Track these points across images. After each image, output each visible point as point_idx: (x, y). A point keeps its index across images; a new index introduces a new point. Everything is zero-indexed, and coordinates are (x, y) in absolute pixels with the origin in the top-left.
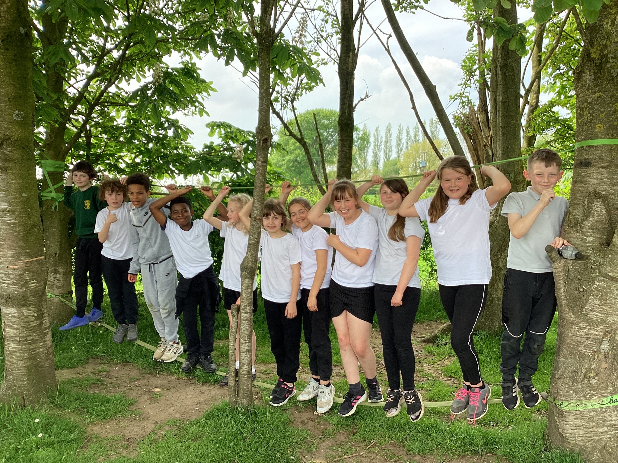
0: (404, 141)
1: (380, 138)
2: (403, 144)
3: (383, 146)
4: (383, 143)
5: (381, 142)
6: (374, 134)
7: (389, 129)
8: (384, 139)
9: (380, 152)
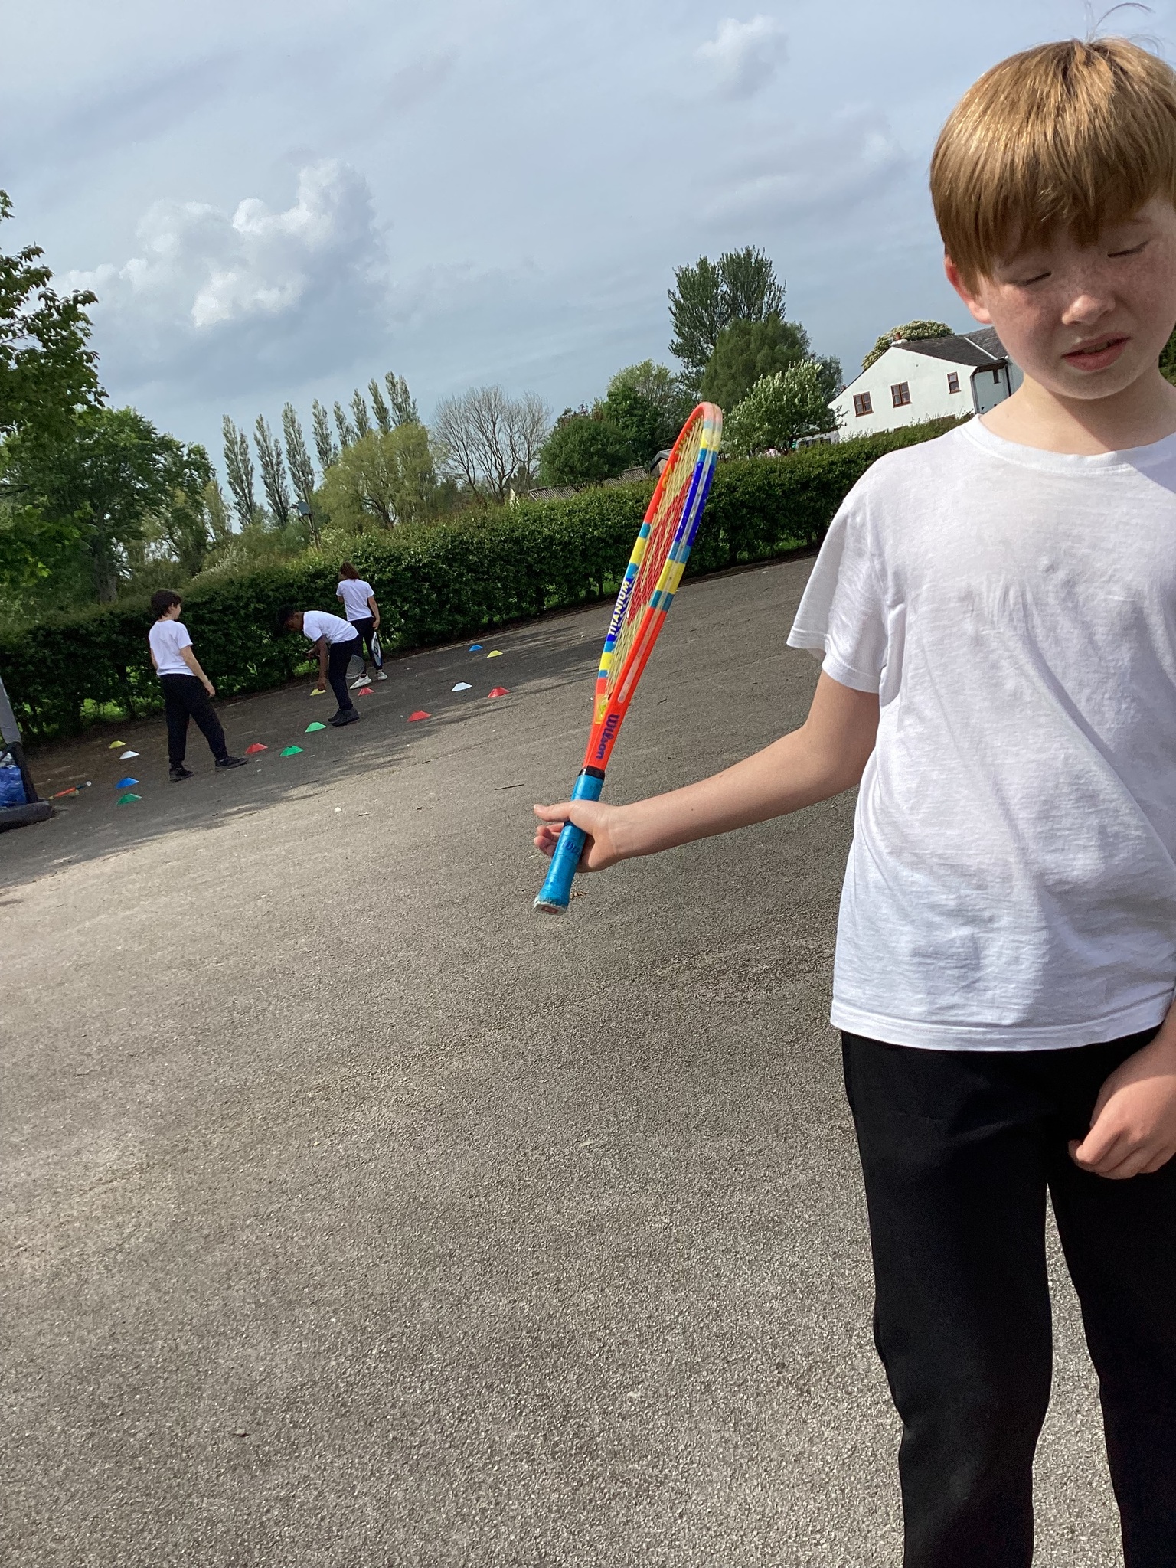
0: (335, 440)
1: (272, 445)
2: (336, 448)
3: (286, 464)
4: (284, 456)
5: (279, 455)
6: (256, 438)
7: (290, 419)
8: (284, 447)
9: (283, 478)
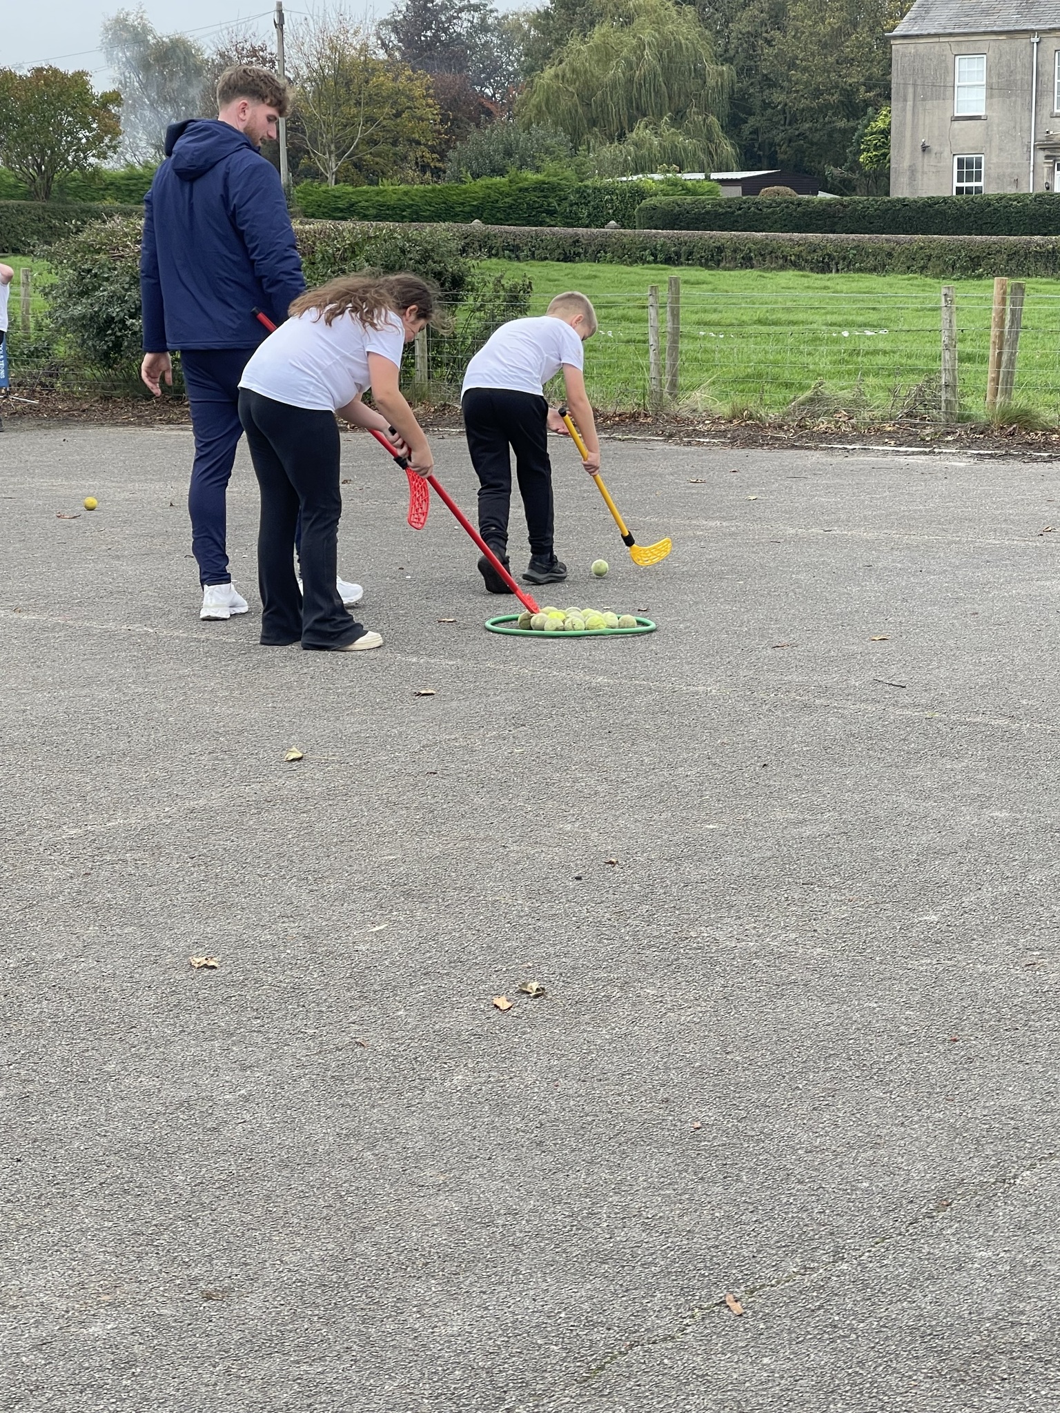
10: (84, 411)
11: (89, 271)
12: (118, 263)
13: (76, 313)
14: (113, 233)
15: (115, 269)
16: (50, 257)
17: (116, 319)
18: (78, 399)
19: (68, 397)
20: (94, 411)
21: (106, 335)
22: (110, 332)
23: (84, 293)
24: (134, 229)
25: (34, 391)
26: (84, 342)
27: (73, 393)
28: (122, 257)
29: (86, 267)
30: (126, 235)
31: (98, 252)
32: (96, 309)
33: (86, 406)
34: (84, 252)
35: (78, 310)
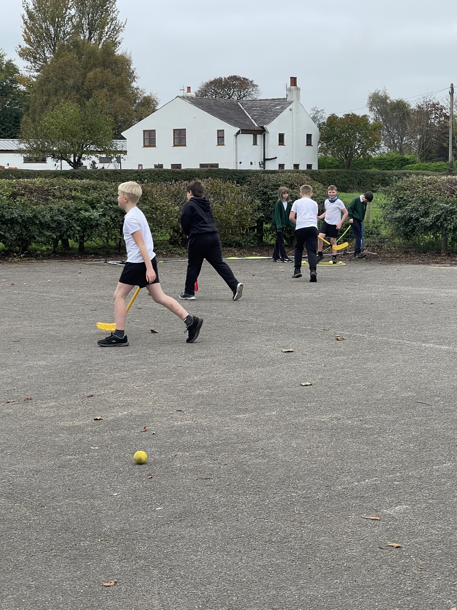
10: (397, 258)
11: (402, 198)
12: (415, 195)
13: (397, 216)
14: (413, 182)
15: (413, 197)
16: (385, 192)
17: (414, 219)
18: (394, 253)
19: (388, 252)
20: (402, 257)
21: (408, 225)
22: (410, 224)
23: (400, 207)
24: (422, 180)
25: (374, 249)
26: (398, 228)
27: (391, 250)
28: (417, 192)
29: (401, 196)
30: (418, 183)
31: (406, 190)
32: (406, 214)
33: (398, 256)
34: (400, 190)
35: (398, 214)
